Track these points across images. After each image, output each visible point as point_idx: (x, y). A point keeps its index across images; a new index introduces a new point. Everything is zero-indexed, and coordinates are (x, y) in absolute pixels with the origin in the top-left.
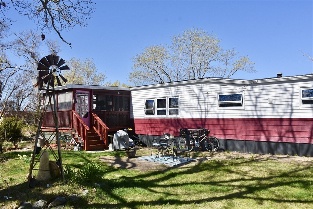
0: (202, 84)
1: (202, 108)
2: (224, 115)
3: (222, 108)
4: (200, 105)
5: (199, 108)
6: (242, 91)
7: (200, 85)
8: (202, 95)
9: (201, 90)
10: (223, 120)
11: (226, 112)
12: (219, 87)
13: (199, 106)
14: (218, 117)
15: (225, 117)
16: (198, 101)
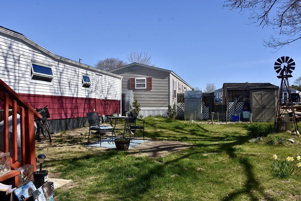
0: (13, 40)
1: (11, 77)
2: (37, 90)
3: (34, 81)
4: (8, 71)
5: (6, 76)
6: (52, 65)
7: (10, 39)
8: (12, 57)
9: (10, 48)
10: (35, 96)
11: (37, 87)
12: (32, 53)
13: (6, 73)
14: (29, 92)
15: (37, 93)
16: (6, 64)
